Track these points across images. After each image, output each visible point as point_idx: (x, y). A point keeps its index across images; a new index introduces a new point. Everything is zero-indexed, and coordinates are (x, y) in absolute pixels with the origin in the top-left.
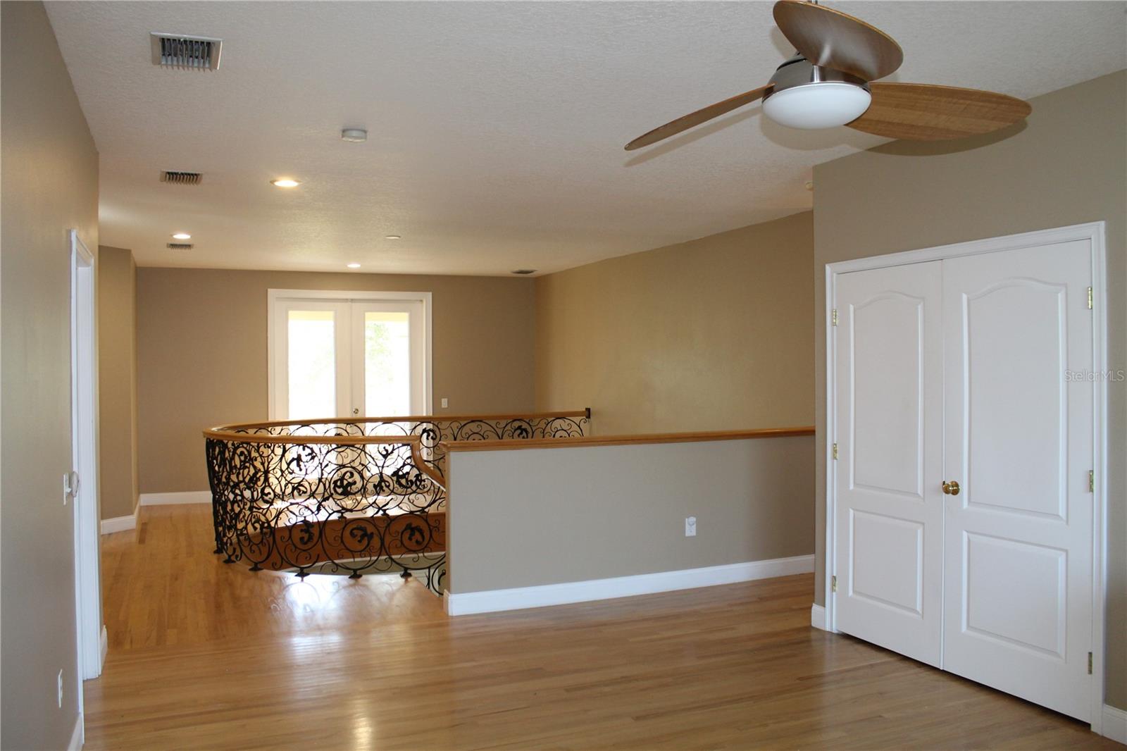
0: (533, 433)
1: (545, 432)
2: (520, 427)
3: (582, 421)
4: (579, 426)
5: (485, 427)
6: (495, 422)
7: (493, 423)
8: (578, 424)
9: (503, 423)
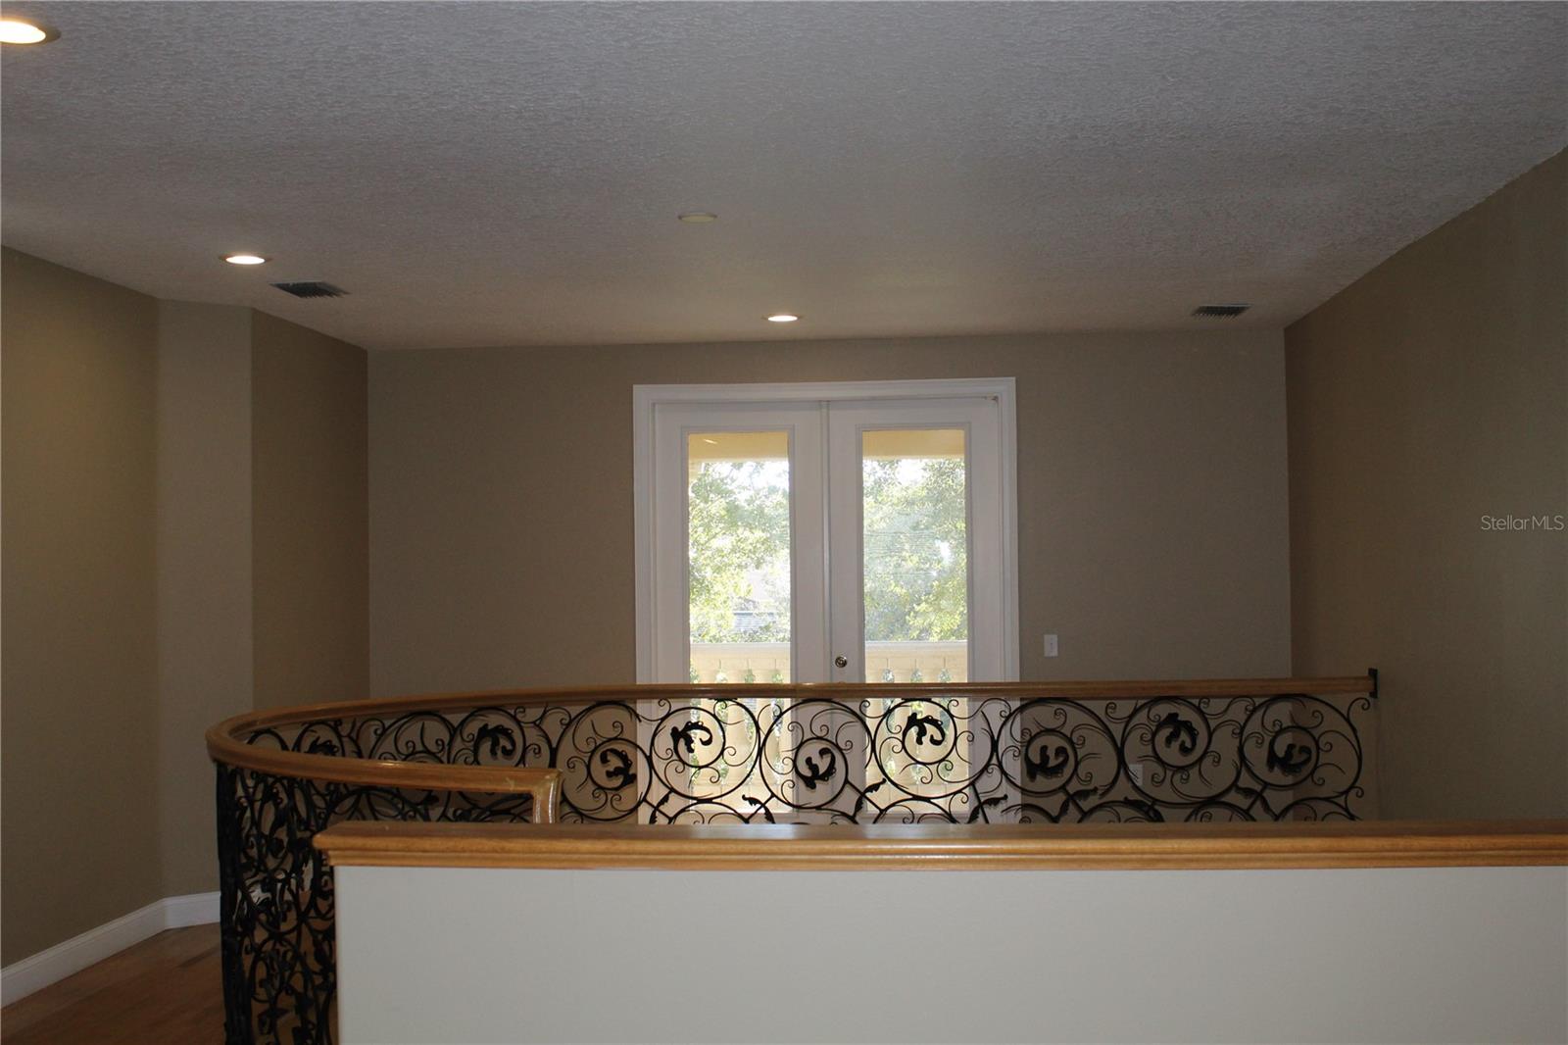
0: (1210, 735)
1: (1245, 734)
2: (1172, 718)
3: (1357, 707)
4: (1348, 720)
5: (1075, 716)
6: (1104, 703)
7: (1098, 707)
8: (1345, 712)
9: (1125, 708)
